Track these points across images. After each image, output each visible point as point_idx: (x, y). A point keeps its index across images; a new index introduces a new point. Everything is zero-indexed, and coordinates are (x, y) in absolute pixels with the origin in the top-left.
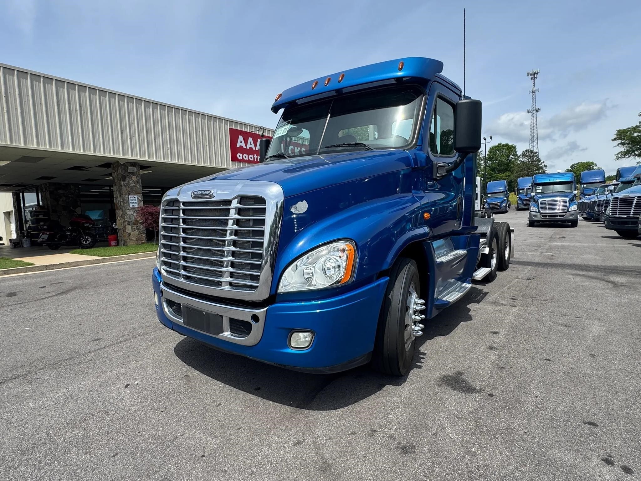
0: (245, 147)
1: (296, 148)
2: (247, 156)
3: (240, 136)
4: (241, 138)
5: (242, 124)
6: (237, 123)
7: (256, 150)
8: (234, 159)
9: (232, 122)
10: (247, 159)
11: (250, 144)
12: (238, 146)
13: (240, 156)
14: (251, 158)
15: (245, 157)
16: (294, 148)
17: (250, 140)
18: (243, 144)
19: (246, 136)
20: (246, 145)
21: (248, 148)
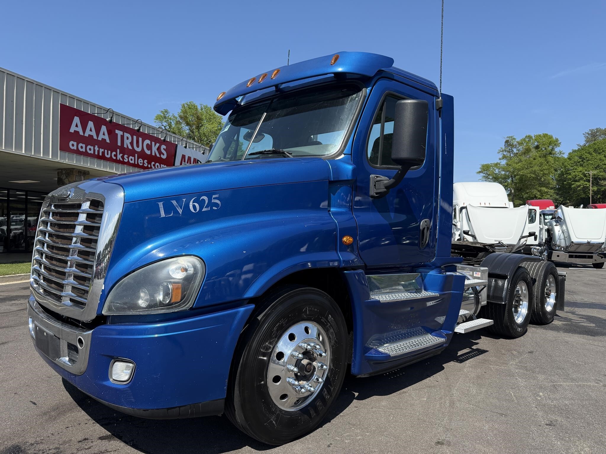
0: (81, 133)
1: (153, 143)
2: (84, 146)
3: (75, 117)
4: (76, 120)
5: (79, 100)
6: (72, 98)
7: (97, 140)
8: (64, 148)
9: (64, 95)
10: (84, 150)
11: (90, 130)
12: (72, 130)
13: (73, 145)
14: (90, 149)
15: (82, 147)
16: (151, 143)
17: (91, 124)
18: (80, 129)
19: (85, 118)
20: (84, 131)
21: (86, 135)
